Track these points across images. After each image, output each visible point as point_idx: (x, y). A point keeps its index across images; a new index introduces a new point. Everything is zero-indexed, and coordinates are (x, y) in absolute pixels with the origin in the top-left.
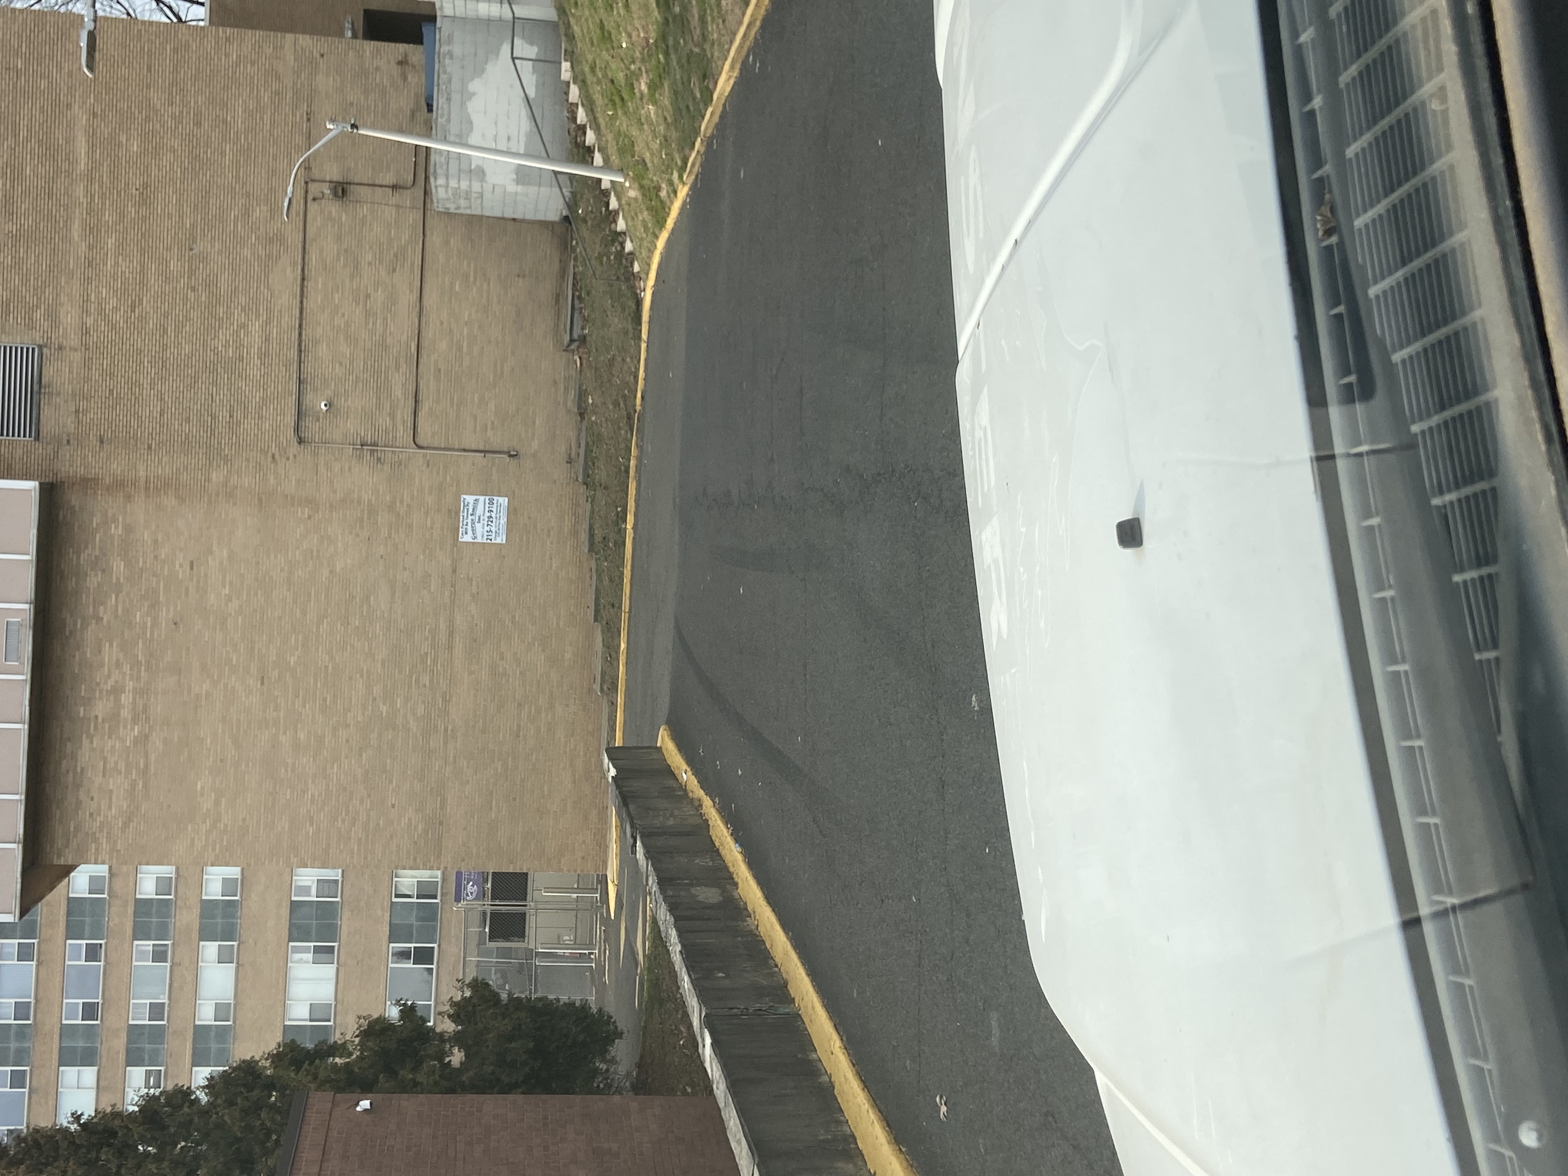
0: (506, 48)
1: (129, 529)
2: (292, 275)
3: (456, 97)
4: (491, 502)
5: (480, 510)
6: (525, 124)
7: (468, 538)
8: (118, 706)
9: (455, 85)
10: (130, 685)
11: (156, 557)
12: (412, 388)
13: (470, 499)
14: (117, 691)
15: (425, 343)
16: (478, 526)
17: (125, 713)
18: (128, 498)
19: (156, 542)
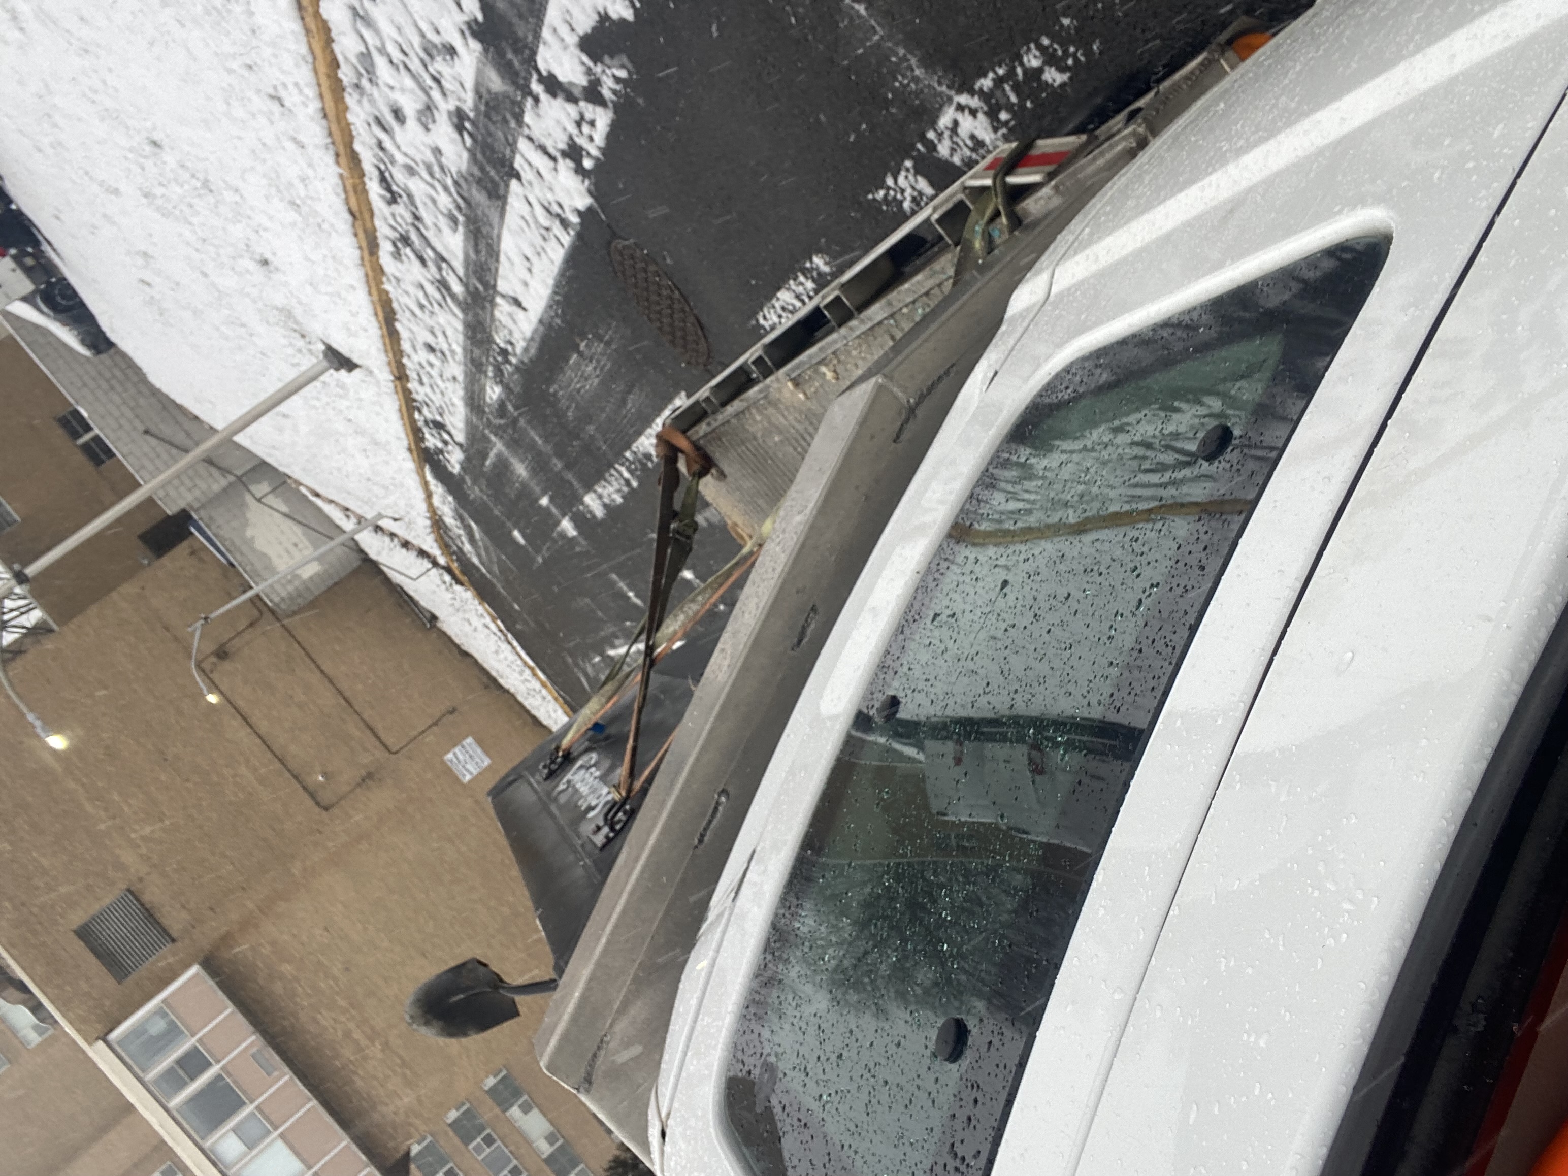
0: (249, 498)
1: (273, 943)
2: (237, 722)
3: (244, 549)
4: (463, 747)
5: (461, 757)
6: (298, 529)
7: (468, 777)
8: (356, 1042)
9: (238, 542)
10: (351, 1025)
11: (303, 944)
12: (362, 725)
13: (450, 756)
14: (347, 1034)
15: (347, 694)
16: (469, 766)
17: (364, 1042)
18: (256, 926)
19: (294, 936)
